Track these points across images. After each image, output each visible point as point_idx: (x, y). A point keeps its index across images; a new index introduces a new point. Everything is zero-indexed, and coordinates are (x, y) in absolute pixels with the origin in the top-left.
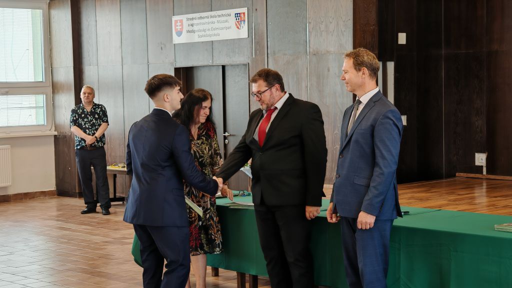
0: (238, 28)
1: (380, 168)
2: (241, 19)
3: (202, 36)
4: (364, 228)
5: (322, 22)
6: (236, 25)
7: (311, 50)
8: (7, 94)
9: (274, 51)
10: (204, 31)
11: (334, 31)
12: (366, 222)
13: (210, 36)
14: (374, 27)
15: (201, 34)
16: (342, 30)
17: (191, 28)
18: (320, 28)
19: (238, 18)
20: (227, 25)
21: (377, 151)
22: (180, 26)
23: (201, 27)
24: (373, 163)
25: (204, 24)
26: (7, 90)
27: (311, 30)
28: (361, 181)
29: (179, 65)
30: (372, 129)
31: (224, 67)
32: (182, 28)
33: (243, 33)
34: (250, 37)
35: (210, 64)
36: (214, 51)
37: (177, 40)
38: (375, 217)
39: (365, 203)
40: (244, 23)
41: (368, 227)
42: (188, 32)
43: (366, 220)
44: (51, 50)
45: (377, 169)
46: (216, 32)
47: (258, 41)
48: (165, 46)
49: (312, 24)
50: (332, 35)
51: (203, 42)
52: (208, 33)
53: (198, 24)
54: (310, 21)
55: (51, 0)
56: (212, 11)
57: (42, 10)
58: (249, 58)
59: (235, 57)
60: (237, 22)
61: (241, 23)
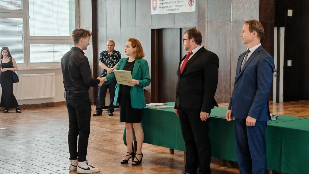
0: (190, 6)
1: (260, 91)
3: (168, 10)
4: (249, 126)
5: (241, 2)
6: (189, 4)
7: (234, 20)
8: (53, 43)
9: (211, 20)
10: (170, 7)
11: (247, 8)
12: (250, 122)
13: (173, 10)
14: (272, 6)
15: (168, 9)
16: (252, 8)
17: (162, 6)
18: (239, 6)
20: (183, 4)
21: (258, 81)
22: (155, 4)
23: (168, 5)
24: (256, 88)
25: (169, 3)
26: (53, 41)
27: (234, 7)
28: (248, 98)
29: (154, 28)
30: (256, 68)
31: (181, 29)
32: (157, 5)
33: (193, 9)
34: (197, 12)
35: (173, 27)
36: (175, 19)
37: (153, 12)
38: (256, 120)
39: (251, 111)
40: (194, 3)
41: (252, 125)
42: (160, 7)
43: (251, 121)
44: (79, 18)
45: (258, 91)
46: (176, 8)
47: (202, 14)
48: (146, 16)
49: (234, 4)
50: (247, 11)
51: (168, 14)
52: (172, 8)
53: (166, 3)
54: (233, 2)
58: (196, 24)
59: (187, 23)
60: (190, 2)
61: (191, 3)
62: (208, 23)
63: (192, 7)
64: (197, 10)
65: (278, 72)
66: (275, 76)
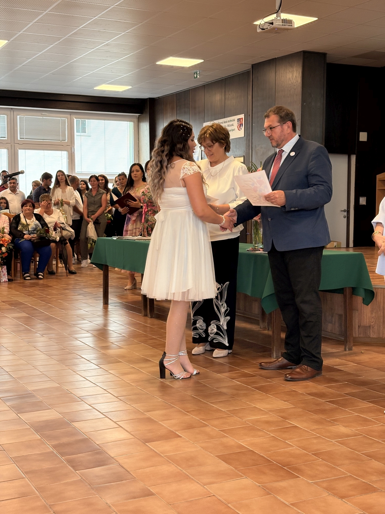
0: (238, 129)
6: (238, 127)
9: (255, 146)
19: (239, 122)
20: (232, 127)
33: (242, 133)
40: (242, 126)
44: (138, 151)
55: (139, 116)
56: (225, 118)
57: (134, 122)
58: (244, 152)
59: (237, 151)
60: (238, 125)
61: (240, 126)
62: (253, 149)
63: (241, 131)
64: (246, 135)
65: (348, 212)
66: (345, 217)
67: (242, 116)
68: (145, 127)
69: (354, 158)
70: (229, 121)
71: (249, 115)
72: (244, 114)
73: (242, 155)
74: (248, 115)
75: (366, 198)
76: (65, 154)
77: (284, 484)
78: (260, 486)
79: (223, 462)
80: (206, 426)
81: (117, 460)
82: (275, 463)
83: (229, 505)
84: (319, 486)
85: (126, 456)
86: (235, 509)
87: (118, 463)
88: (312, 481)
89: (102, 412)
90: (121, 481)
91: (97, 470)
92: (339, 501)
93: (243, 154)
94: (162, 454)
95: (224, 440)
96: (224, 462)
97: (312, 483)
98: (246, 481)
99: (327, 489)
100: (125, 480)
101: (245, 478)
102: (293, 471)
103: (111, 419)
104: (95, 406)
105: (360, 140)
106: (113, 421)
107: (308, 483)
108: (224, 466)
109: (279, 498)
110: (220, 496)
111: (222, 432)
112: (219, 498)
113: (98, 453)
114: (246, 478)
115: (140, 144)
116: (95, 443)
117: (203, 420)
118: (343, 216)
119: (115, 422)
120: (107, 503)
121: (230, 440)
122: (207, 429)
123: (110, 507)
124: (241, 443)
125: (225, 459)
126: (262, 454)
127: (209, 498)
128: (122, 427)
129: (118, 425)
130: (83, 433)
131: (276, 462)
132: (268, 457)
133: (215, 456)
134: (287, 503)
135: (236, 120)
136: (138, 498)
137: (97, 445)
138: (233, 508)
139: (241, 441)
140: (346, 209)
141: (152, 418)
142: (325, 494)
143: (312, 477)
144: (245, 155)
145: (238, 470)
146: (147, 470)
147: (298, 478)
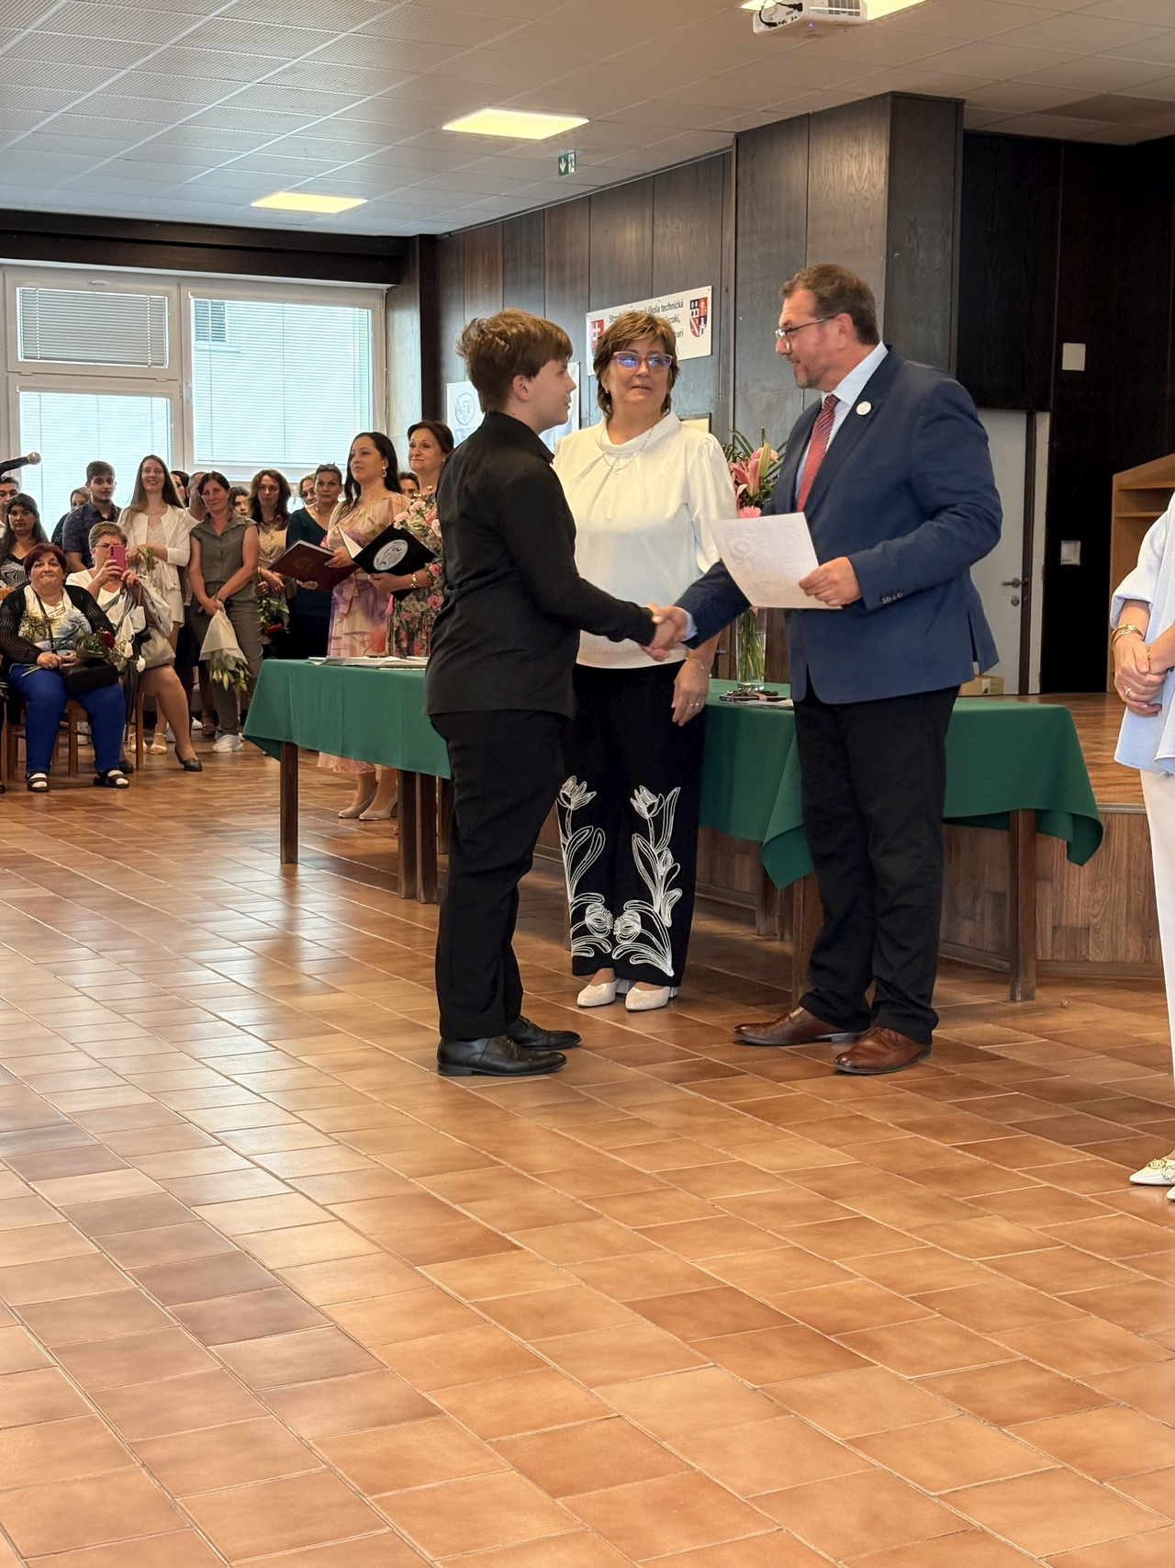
0: (694, 332)
2: (700, 314)
6: (692, 327)
19: (694, 311)
33: (704, 345)
34: (716, 356)
40: (705, 322)
44: (388, 399)
55: (388, 289)
56: (652, 298)
57: (373, 311)
58: (711, 401)
59: (688, 400)
60: (694, 319)
62: (737, 394)
63: (702, 337)
64: (716, 350)
65: (1026, 586)
66: (1015, 603)
67: (705, 292)
68: (408, 324)
69: (1044, 424)
70: (664, 308)
71: (727, 290)
72: (710, 287)
73: (704, 412)
74: (724, 290)
75: (1079, 543)
76: (161, 405)
77: (826, 1383)
78: (756, 1389)
79: (646, 1320)
80: (595, 1216)
81: (329, 1313)
82: (801, 1323)
83: (665, 1444)
84: (932, 1389)
85: (357, 1303)
86: (681, 1456)
87: (332, 1324)
88: (909, 1375)
89: (282, 1177)
90: (343, 1375)
91: (273, 1345)
92: (992, 1433)
93: (707, 408)
94: (463, 1300)
95: (650, 1258)
96: (649, 1322)
97: (910, 1380)
98: (713, 1376)
99: (956, 1398)
100: (355, 1372)
101: (711, 1366)
102: (855, 1348)
103: (309, 1198)
104: (262, 1161)
105: (1064, 368)
106: (315, 1202)
107: (900, 1381)
108: (649, 1332)
109: (813, 1423)
110: (637, 1417)
111: (641, 1236)
112: (635, 1423)
113: (272, 1295)
114: (716, 1366)
115: (392, 377)
116: (264, 1266)
117: (586, 1201)
118: (1010, 599)
119: (322, 1207)
120: (302, 1438)
121: (668, 1259)
122: (599, 1227)
123: (310, 1448)
124: (702, 1266)
125: (653, 1311)
126: (761, 1300)
127: (604, 1425)
128: (342, 1220)
129: (332, 1214)
130: (227, 1237)
131: (803, 1321)
132: (778, 1307)
133: (624, 1304)
134: (837, 1439)
135: (687, 305)
136: (392, 1423)
137: (270, 1271)
138: (676, 1453)
139: (699, 1260)
140: (1021, 579)
141: (434, 1194)
142: (950, 1413)
143: (910, 1365)
144: (712, 412)
145: (692, 1345)
146: (421, 1343)
147: (871, 1368)
